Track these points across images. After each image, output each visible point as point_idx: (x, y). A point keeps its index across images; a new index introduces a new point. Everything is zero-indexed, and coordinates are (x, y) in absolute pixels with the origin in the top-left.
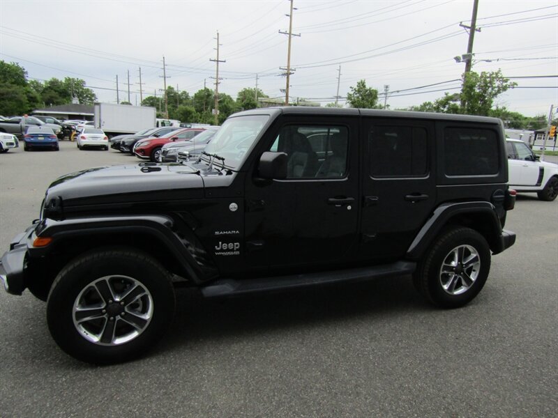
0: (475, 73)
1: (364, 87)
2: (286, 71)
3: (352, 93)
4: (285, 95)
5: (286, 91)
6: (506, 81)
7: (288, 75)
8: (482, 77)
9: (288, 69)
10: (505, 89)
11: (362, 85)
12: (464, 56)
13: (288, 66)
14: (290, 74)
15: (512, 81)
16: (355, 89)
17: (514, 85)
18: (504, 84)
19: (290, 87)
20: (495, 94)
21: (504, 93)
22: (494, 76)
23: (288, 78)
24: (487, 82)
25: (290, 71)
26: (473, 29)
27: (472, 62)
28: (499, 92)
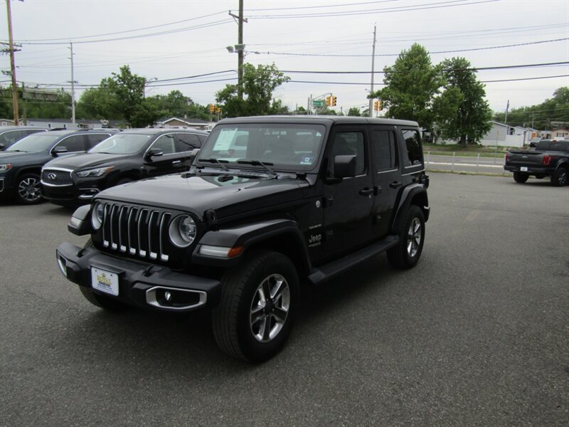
0: (251, 65)
1: (129, 73)
2: (8, 47)
3: (115, 80)
4: (11, 79)
5: (12, 73)
6: (281, 75)
7: (11, 52)
8: (259, 69)
9: (11, 44)
10: (280, 82)
11: (126, 71)
12: (236, 47)
13: (11, 40)
14: (16, 50)
15: (285, 75)
16: (118, 76)
17: (287, 79)
18: (280, 78)
19: (16, 69)
20: (273, 88)
21: (280, 86)
22: (270, 69)
23: (12, 56)
24: (264, 74)
25: (15, 47)
26: (241, 20)
27: (244, 53)
28: (274, 85)
